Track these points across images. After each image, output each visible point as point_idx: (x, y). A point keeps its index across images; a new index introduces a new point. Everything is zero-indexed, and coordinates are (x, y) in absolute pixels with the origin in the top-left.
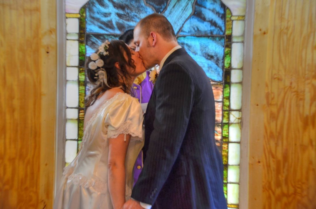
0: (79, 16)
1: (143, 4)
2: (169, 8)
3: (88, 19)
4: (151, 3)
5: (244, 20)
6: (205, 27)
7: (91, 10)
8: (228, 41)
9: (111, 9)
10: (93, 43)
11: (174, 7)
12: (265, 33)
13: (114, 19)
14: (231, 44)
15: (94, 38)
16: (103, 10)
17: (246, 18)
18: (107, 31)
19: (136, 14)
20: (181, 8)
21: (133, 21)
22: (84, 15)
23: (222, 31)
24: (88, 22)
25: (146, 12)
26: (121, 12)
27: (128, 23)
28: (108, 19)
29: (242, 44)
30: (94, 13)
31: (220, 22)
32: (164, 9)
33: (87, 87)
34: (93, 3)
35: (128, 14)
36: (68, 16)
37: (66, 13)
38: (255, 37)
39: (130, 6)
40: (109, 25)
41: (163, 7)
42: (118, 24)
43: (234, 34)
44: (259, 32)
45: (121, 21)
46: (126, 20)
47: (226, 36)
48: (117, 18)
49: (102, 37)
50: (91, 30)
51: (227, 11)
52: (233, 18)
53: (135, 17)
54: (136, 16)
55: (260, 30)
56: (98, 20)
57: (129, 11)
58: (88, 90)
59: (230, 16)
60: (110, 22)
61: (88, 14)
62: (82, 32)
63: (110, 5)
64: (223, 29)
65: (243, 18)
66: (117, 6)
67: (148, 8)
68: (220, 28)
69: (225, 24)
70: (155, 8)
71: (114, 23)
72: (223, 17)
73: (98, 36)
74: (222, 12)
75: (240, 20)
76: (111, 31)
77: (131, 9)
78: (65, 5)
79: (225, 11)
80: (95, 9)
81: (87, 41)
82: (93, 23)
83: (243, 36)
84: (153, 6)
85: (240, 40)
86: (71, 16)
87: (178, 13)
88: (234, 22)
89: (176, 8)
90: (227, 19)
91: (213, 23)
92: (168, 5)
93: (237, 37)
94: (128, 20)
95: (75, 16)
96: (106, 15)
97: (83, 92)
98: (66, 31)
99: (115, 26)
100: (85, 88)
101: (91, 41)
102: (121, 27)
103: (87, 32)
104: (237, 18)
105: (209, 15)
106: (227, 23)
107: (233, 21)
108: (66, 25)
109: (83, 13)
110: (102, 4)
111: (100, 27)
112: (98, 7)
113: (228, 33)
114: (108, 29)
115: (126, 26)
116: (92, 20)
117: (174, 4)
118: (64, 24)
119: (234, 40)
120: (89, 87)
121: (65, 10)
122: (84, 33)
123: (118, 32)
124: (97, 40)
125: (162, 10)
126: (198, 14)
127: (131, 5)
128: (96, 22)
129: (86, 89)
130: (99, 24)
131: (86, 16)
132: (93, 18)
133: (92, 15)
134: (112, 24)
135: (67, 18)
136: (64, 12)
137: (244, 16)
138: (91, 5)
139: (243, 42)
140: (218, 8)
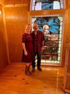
0: (34, 23)
2: (49, 21)
6: (55, 24)
7: (36, 22)
9: (39, 22)
12: (66, 24)
13: (40, 23)
20: (51, 21)
31: (58, 23)
38: (64, 25)
40: (39, 24)
57: (42, 22)
72: (59, 22)
83: (62, 25)
91: (57, 23)
98: (32, 26)
102: (41, 24)
105: (56, 21)
110: (38, 21)
119: (60, 26)
121: (32, 22)
126: (54, 22)
127: (43, 20)
135: (32, 24)
140: (58, 20)
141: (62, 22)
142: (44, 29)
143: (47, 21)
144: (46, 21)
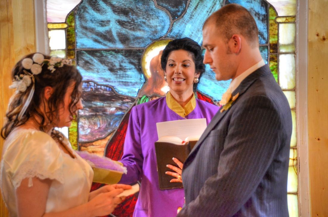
0: (65, 26)
1: (153, 7)
2: (189, 11)
3: (79, 30)
4: (164, 5)
5: (294, 23)
7: (81, 18)
8: (273, 52)
9: (110, 15)
10: (87, 62)
11: (195, 8)
12: (324, 39)
13: (114, 28)
14: (277, 57)
15: (88, 56)
16: (99, 16)
17: (298, 19)
18: (105, 45)
19: (144, 20)
20: (206, 9)
21: (140, 30)
22: (73, 24)
23: (264, 39)
24: (79, 34)
25: (158, 17)
26: (123, 18)
27: (134, 33)
28: (107, 28)
29: (293, 55)
30: (86, 21)
32: (182, 13)
33: (80, 124)
34: (85, 8)
35: (133, 20)
36: (50, 26)
37: (48, 23)
38: (311, 44)
39: (136, 10)
40: (107, 37)
41: (181, 9)
42: (119, 35)
43: (281, 42)
44: (316, 37)
45: (124, 31)
46: (130, 29)
47: (270, 45)
48: (119, 27)
49: (98, 54)
50: (83, 45)
51: (271, 11)
52: (279, 20)
53: (143, 25)
54: (144, 23)
55: (318, 35)
56: (92, 30)
57: (134, 17)
58: (81, 127)
59: (274, 18)
60: (109, 32)
61: (78, 23)
62: (70, 47)
63: (109, 9)
64: (266, 35)
65: (293, 20)
66: (117, 10)
67: (160, 11)
68: (262, 35)
69: (268, 29)
70: (170, 11)
71: (114, 34)
72: (265, 19)
73: (92, 52)
74: (263, 12)
75: (289, 22)
76: (111, 45)
77: (137, 14)
78: (46, 12)
79: (267, 11)
80: (87, 16)
81: (78, 60)
82: (86, 35)
83: (294, 44)
84: (167, 9)
85: (290, 50)
86: (55, 26)
87: (202, 16)
88: (281, 26)
89: (199, 10)
90: (271, 22)
92: (187, 6)
93: (285, 46)
94: (134, 30)
95: (60, 26)
96: (103, 23)
97: (75, 130)
98: (49, 48)
99: (116, 38)
100: (78, 125)
101: (83, 59)
103: (78, 48)
104: (284, 20)
106: (270, 28)
107: (278, 23)
108: (49, 39)
109: (71, 22)
110: (98, 9)
111: (96, 41)
112: (91, 13)
113: (272, 40)
114: (106, 42)
115: (131, 37)
116: (84, 31)
117: (196, 5)
118: (46, 38)
119: (282, 50)
120: (82, 123)
121: (46, 19)
122: (74, 50)
123: (120, 46)
124: (92, 58)
125: (179, 14)
127: (137, 8)
128: (89, 34)
129: (79, 127)
130: (94, 36)
131: (75, 26)
132: (86, 28)
133: (84, 24)
134: (112, 36)
135: (49, 30)
136: (45, 22)
137: (294, 17)
138: (82, 10)
139: (294, 53)
140: (257, 7)
141: (291, 19)
142: (149, 73)
143: (175, 17)
144: (163, 16)
